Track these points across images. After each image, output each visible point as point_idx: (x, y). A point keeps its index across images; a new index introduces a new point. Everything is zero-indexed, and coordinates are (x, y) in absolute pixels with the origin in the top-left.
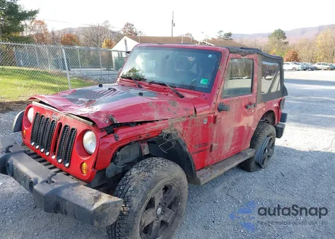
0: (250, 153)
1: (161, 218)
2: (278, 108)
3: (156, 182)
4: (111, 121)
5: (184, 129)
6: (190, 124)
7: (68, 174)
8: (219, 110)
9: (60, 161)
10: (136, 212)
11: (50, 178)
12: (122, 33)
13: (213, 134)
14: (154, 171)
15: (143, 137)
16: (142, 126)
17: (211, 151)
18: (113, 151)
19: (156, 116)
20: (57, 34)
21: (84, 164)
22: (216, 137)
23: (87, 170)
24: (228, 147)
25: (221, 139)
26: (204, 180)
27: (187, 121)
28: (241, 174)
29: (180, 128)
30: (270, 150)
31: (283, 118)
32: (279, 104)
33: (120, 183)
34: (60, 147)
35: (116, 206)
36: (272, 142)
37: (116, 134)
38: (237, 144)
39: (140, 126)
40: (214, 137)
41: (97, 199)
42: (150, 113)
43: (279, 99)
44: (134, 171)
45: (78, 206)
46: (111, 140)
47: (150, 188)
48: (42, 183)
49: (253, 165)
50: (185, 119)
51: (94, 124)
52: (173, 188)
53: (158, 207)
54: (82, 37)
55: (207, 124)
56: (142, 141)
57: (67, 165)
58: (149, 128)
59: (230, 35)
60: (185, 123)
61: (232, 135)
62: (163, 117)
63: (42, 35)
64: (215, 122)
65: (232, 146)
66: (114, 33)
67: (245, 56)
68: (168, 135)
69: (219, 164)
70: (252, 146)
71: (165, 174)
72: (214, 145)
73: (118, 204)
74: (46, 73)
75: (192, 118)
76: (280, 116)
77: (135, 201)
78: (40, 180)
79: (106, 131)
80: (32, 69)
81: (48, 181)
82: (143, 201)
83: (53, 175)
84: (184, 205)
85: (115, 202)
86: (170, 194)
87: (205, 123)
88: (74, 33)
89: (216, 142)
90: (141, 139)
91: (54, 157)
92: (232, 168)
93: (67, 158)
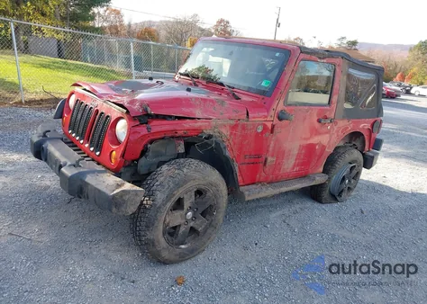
0: (320, 179)
1: (192, 224)
2: (371, 131)
3: (185, 182)
4: (145, 110)
5: (231, 133)
6: (240, 128)
7: (99, 164)
8: (280, 119)
9: (92, 149)
10: (160, 207)
11: (78, 162)
12: (213, 31)
13: (269, 146)
14: (185, 170)
15: (180, 133)
16: (180, 121)
17: (265, 164)
18: (144, 143)
19: (198, 113)
20: (133, 27)
21: (114, 152)
22: (274, 150)
23: (116, 159)
24: (289, 165)
25: (280, 154)
26: (249, 195)
27: (236, 126)
28: (309, 204)
29: (226, 132)
30: (352, 181)
31: (377, 145)
32: (372, 125)
33: (149, 178)
34: (93, 135)
35: (136, 195)
36: (354, 172)
37: (149, 126)
38: (303, 164)
39: (177, 121)
40: (271, 149)
41: (119, 186)
42: (191, 109)
43: (372, 120)
44: (165, 167)
45: (99, 190)
46: (143, 130)
47: (178, 186)
48: (70, 165)
49: (325, 194)
50: (232, 122)
51: (128, 112)
52: (208, 194)
53: (188, 211)
54: (163, 34)
55: (262, 133)
56: (179, 138)
57: (98, 153)
58: (188, 124)
59: (354, 43)
60: (234, 127)
61: (296, 152)
62: (206, 116)
63: (116, 27)
64: (272, 131)
65: (294, 166)
66: (203, 30)
67: (323, 58)
68: (210, 137)
69: (276, 184)
70: (325, 171)
71: (197, 175)
72: (270, 159)
73: (139, 193)
74: (113, 71)
75: (241, 122)
76: (373, 141)
77: (160, 196)
78: (69, 163)
79: (140, 121)
80: (98, 66)
81: (76, 165)
82: (168, 198)
83: (80, 160)
84: (220, 215)
85: (135, 191)
86: (204, 200)
87: (260, 131)
88: (154, 28)
89: (272, 156)
90: (177, 135)
91: (87, 145)
92: (292, 191)
93: (99, 147)
